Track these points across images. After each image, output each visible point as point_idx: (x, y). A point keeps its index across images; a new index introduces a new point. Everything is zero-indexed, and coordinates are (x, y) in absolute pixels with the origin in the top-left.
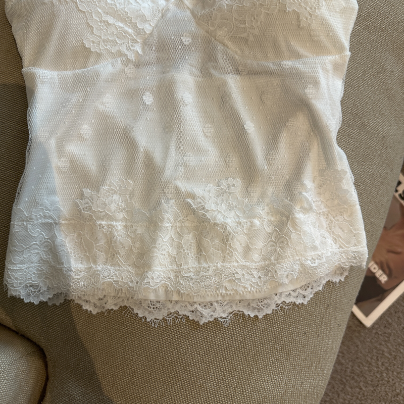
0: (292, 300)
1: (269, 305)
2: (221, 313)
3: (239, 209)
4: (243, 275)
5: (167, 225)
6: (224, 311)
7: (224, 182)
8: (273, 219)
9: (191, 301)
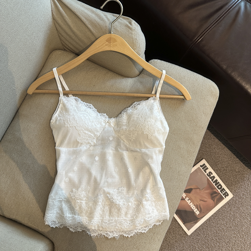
0: (141, 231)
1: (132, 233)
2: (116, 235)
3: (124, 199)
4: (124, 222)
5: (100, 203)
6: (117, 234)
7: (120, 188)
8: (136, 203)
9: (106, 230)
